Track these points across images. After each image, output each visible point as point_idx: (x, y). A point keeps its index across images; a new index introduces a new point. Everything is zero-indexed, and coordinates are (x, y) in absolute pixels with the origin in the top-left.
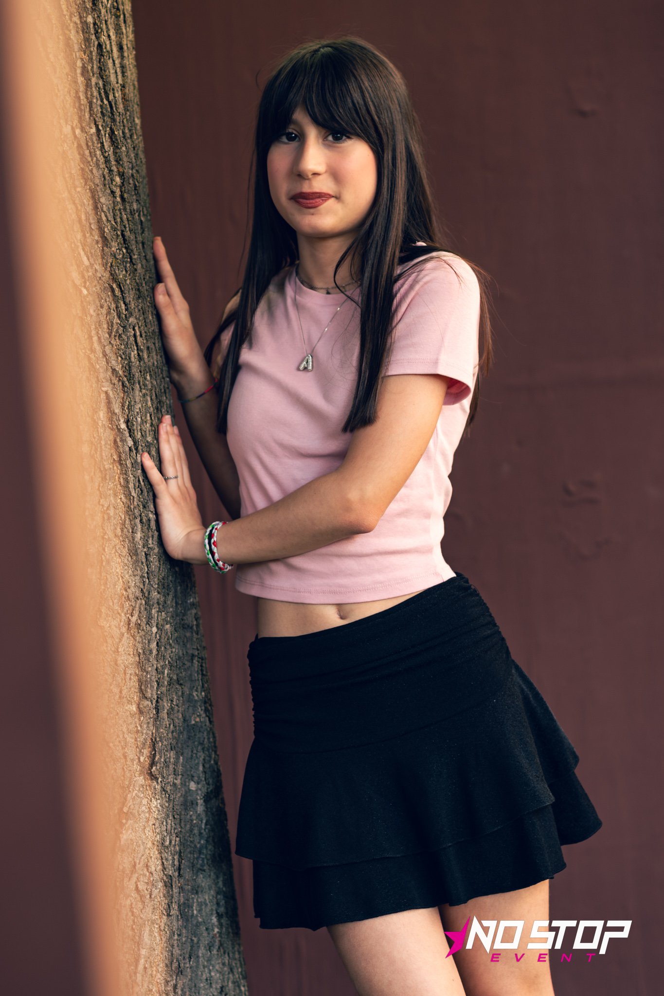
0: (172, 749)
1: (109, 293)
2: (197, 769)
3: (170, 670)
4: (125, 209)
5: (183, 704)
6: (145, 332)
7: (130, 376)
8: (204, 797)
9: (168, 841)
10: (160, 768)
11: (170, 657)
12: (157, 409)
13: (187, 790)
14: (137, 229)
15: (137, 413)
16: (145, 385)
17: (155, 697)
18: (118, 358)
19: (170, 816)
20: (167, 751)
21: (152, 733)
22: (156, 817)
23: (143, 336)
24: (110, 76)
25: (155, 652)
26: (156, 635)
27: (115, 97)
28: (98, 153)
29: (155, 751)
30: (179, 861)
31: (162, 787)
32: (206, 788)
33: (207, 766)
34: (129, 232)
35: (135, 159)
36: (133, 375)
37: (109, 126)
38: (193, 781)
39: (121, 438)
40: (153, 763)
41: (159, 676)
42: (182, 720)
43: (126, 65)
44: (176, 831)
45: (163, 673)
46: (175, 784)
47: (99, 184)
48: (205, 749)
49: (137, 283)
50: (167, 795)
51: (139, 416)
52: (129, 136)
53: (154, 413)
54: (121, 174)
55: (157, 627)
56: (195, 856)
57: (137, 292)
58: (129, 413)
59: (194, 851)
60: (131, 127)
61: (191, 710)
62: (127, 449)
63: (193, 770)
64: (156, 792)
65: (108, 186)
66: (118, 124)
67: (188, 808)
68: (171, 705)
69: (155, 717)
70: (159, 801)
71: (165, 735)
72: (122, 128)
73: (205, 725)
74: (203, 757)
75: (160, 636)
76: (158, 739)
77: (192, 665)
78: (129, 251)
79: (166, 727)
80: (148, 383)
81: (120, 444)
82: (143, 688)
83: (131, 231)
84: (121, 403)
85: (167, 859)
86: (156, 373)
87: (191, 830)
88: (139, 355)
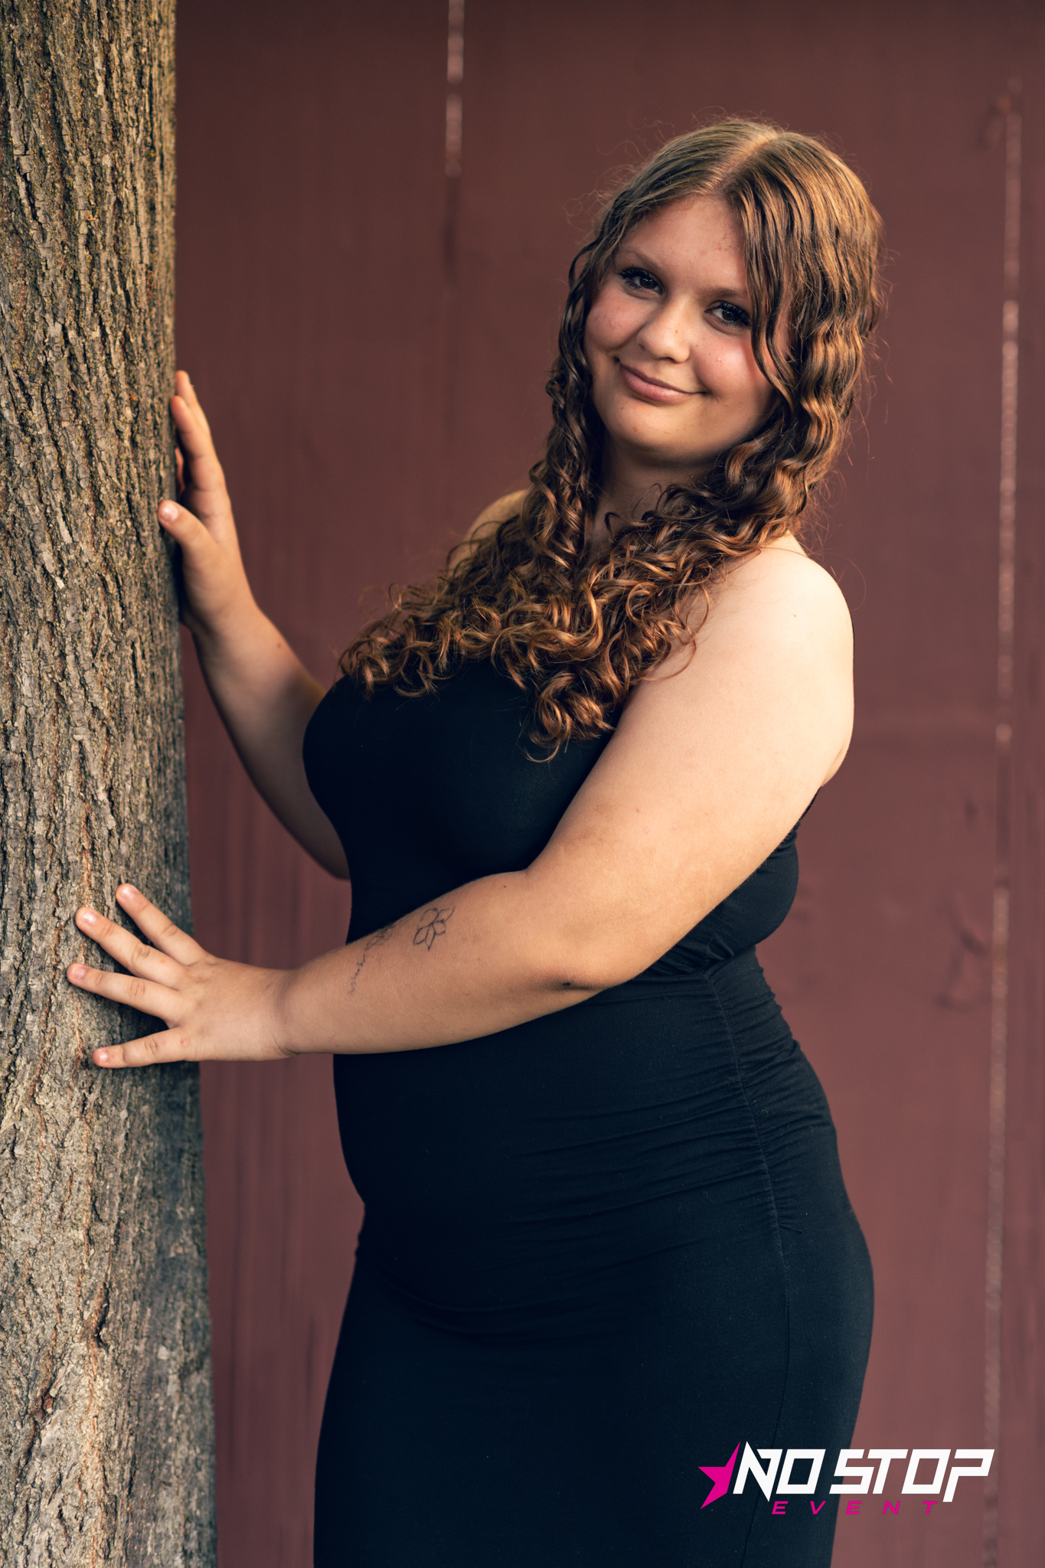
0: (135, 1299)
1: (99, 589)
2: (173, 1328)
3: (144, 1175)
4: (135, 459)
5: (160, 1226)
6: (151, 651)
7: (121, 719)
8: (179, 1371)
9: (116, 1443)
10: (113, 1331)
11: (145, 1155)
12: (159, 770)
13: (154, 1360)
14: (152, 491)
15: (127, 777)
16: (143, 733)
17: (116, 1219)
18: (103, 689)
19: (123, 1403)
20: (127, 1302)
21: (107, 1275)
22: (100, 1405)
23: (147, 657)
24: (130, 251)
25: (121, 1149)
26: (125, 1123)
27: (135, 284)
28: (101, 369)
29: (109, 1303)
30: (131, 1472)
31: (114, 1358)
32: (183, 1357)
33: (188, 1321)
34: (138, 495)
35: (159, 382)
36: (126, 718)
37: (122, 329)
38: (164, 1345)
39: (97, 815)
40: (102, 1323)
41: (125, 1186)
42: (155, 1252)
43: (157, 235)
44: (130, 1426)
45: (132, 1181)
46: (135, 1353)
47: (97, 418)
48: (188, 1295)
49: (145, 575)
50: (121, 1372)
51: (130, 782)
52: (152, 346)
53: (154, 777)
54: (135, 404)
55: (128, 1110)
56: (158, 1462)
57: (144, 589)
58: (114, 776)
59: (155, 1455)
60: (157, 331)
61: (171, 1237)
62: (106, 833)
63: (166, 1329)
64: (105, 1367)
65: (111, 422)
66: (136, 326)
67: (153, 1388)
68: (140, 1231)
69: (113, 1249)
70: (107, 1380)
71: (126, 1276)
72: (142, 332)
73: (192, 1258)
74: (182, 1308)
75: (132, 1125)
76: (114, 1285)
77: (179, 1166)
78: (136, 524)
79: (129, 1265)
80: (147, 730)
81: (94, 823)
82: (97, 1205)
83: (141, 493)
84: (102, 760)
85: (111, 1471)
86: (161, 714)
87: (154, 1423)
88: (137, 686)
